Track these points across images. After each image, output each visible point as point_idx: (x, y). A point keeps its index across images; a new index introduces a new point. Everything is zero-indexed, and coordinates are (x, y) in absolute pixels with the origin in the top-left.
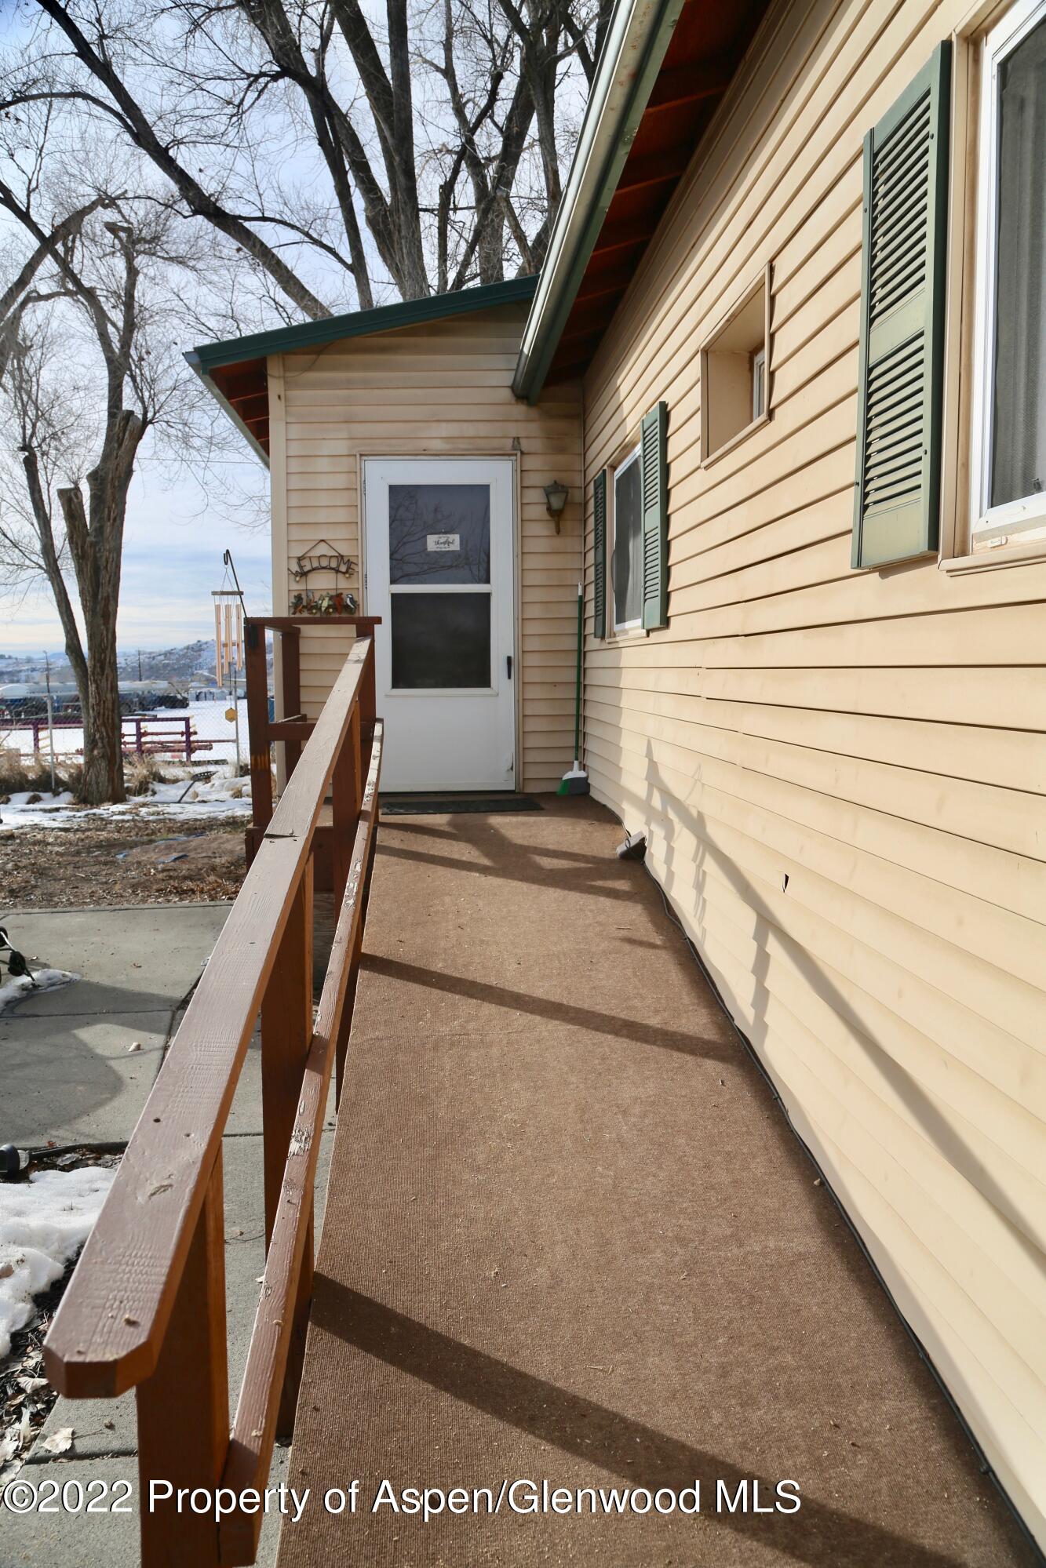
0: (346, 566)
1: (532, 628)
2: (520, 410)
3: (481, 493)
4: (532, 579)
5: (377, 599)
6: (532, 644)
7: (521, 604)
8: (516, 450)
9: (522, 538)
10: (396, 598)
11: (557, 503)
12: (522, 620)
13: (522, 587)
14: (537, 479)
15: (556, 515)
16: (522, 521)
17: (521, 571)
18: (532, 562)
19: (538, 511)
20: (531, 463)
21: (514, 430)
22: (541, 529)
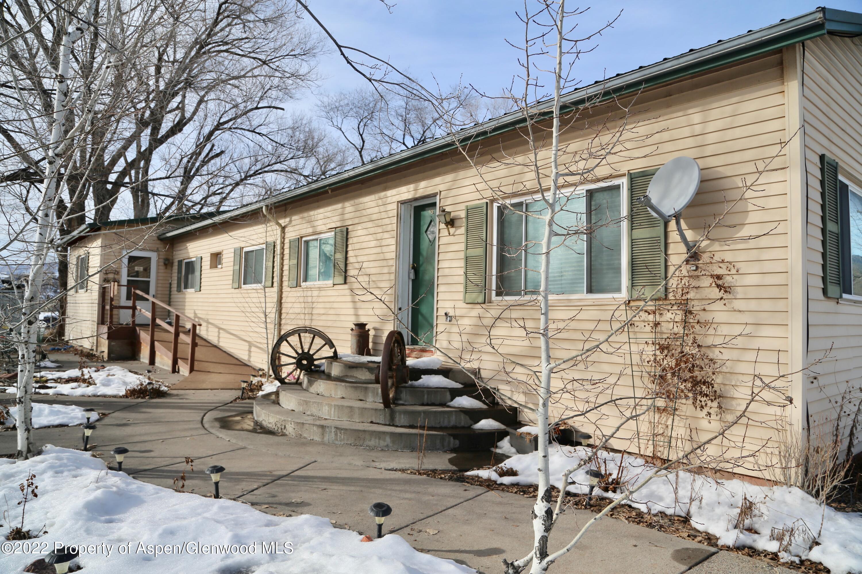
0: (117, 272)
1: (159, 289)
2: (159, 242)
3: (149, 259)
4: (160, 278)
5: (124, 279)
6: (159, 292)
7: (157, 283)
8: (157, 250)
9: (158, 269)
10: (128, 281)
11: (167, 262)
12: (157, 287)
13: (157, 280)
14: (161, 257)
15: (166, 265)
16: (158, 265)
17: (157, 276)
18: (160, 274)
19: (162, 264)
20: (161, 253)
21: (157, 246)
22: (162, 268)
